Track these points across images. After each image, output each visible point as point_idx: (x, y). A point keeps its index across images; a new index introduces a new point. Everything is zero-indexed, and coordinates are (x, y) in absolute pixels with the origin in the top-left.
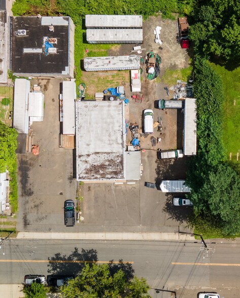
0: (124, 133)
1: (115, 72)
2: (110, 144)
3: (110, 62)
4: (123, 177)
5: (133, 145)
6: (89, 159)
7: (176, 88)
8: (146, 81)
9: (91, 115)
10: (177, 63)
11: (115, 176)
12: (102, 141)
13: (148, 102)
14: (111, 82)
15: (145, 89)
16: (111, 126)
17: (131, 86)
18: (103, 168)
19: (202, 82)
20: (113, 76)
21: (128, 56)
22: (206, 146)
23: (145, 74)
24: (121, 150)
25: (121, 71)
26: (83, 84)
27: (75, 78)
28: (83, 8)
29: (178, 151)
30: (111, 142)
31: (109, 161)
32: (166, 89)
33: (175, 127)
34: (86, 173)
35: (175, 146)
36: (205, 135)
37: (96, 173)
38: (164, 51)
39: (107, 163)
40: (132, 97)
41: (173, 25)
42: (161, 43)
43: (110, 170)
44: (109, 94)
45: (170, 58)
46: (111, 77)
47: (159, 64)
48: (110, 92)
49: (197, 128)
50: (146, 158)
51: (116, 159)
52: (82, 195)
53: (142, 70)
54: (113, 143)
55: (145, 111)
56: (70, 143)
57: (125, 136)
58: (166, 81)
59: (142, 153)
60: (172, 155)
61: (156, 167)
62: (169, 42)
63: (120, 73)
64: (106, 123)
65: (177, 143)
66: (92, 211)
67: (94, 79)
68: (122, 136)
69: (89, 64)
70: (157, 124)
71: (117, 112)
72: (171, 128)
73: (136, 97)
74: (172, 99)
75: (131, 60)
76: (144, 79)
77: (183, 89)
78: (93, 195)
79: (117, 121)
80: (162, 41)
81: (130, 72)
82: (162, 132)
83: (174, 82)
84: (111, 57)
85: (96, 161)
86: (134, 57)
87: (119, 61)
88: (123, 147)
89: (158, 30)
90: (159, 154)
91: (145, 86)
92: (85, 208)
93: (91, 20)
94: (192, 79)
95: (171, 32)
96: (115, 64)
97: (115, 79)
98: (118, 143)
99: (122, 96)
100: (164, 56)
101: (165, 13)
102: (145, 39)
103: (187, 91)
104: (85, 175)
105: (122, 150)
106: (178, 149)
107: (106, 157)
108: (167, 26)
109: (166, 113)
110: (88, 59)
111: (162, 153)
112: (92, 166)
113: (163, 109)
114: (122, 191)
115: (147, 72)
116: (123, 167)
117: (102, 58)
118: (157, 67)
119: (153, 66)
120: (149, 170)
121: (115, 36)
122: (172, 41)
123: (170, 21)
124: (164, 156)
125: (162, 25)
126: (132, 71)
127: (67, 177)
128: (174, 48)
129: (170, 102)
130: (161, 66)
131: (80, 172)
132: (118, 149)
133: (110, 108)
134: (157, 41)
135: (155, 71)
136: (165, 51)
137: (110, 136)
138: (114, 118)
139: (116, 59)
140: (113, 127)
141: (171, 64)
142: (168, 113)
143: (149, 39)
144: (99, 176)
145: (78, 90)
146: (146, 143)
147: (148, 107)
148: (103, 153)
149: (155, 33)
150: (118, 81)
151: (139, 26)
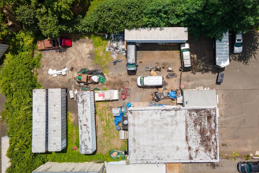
0: (164, 108)
1: (97, 117)
2: (177, 124)
3: (85, 125)
4: (215, 110)
5: (176, 98)
6: (194, 147)
7: (115, 53)
8: (107, 85)
9: (144, 146)
10: (88, 52)
11: (213, 118)
12: (173, 133)
13: (130, 82)
14: (108, 122)
15: (116, 86)
16: (156, 123)
17: (113, 101)
18: (204, 131)
19: (106, 21)
20: (102, 120)
21: (79, 105)
22: (178, 16)
23: (100, 86)
24: (184, 112)
25: (97, 111)
26: (111, 152)
27: (104, 162)
28: (25, 155)
29: (182, 48)
30: (174, 122)
31: (196, 125)
32: (115, 63)
33: (156, 53)
34: (210, 151)
35: (176, 53)
36: (165, 18)
37: (210, 140)
38: (75, 66)
39: (198, 127)
40: (124, 99)
41: (47, 56)
42: (66, 69)
43: (206, 124)
44: (121, 125)
45: (82, 59)
46: (103, 122)
47: (89, 71)
48: (119, 123)
49: (157, 26)
50: (190, 84)
51: (193, 117)
52: (231, 153)
53: (95, 89)
54: (176, 121)
55: (139, 84)
56: (175, 168)
57: (167, 107)
58: (107, 63)
59: (185, 88)
60: (187, 55)
61: (200, 73)
62: (65, 61)
63: (98, 113)
64: (152, 129)
65: (172, 50)
66: (250, 141)
67: (106, 140)
68: (167, 110)
69: (87, 148)
70: (153, 72)
71: (141, 116)
72: (157, 57)
73: (124, 94)
74: (126, 56)
75: (83, 102)
76: (105, 86)
77: (115, 45)
78: (231, 141)
79: (151, 116)
80: (64, 68)
81: (97, 101)
82: (161, 66)
83: (108, 54)
84: (80, 124)
85: (196, 139)
86: (80, 98)
87: (84, 115)
88: (180, 109)
89: (53, 72)
90: (186, 69)
91: (113, 86)
92: (246, 149)
93: (38, 147)
94: (104, 36)
95: (55, 59)
96: (87, 120)
97: (104, 117)
98: (176, 115)
99: (123, 110)
100: (80, 65)
101: (34, 65)
102: (62, 86)
103: (118, 40)
104: (212, 152)
105: (183, 110)
106: (180, 49)
107: (191, 128)
108: (48, 62)
109: (141, 62)
110: (81, 149)
111: (185, 66)
112: (202, 144)
113: (137, 66)
114: (227, 109)
115: (97, 83)
116: (202, 109)
117: (80, 134)
118: (92, 73)
119: (90, 77)
120: (203, 81)
121: (56, 119)
122: (64, 57)
123: (43, 60)
124: (188, 63)
125: (47, 68)
126: (97, 99)
127: (212, 170)
128: (71, 55)
129: (129, 58)
130: (91, 69)
131: (209, 158)
132: (182, 115)
133: (136, 124)
134: (64, 73)
135: (96, 75)
136: (75, 64)
137: (167, 124)
138: (148, 120)
139: (82, 117)
140: (157, 121)
141: (89, 58)
142: (141, 60)
143: (62, 82)
144: (213, 137)
145: (117, 159)
146: (173, 84)
147: (135, 82)
148: (187, 132)
149: (56, 75)
150: (107, 115)
151: (45, 93)
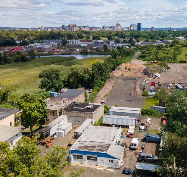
10: (158, 129)
12: (99, 138)
39: (97, 146)
43: (98, 149)
98: (110, 140)
104: (77, 149)
116: (108, 149)
130: (148, 129)
132: (108, 142)
148: (97, 142)
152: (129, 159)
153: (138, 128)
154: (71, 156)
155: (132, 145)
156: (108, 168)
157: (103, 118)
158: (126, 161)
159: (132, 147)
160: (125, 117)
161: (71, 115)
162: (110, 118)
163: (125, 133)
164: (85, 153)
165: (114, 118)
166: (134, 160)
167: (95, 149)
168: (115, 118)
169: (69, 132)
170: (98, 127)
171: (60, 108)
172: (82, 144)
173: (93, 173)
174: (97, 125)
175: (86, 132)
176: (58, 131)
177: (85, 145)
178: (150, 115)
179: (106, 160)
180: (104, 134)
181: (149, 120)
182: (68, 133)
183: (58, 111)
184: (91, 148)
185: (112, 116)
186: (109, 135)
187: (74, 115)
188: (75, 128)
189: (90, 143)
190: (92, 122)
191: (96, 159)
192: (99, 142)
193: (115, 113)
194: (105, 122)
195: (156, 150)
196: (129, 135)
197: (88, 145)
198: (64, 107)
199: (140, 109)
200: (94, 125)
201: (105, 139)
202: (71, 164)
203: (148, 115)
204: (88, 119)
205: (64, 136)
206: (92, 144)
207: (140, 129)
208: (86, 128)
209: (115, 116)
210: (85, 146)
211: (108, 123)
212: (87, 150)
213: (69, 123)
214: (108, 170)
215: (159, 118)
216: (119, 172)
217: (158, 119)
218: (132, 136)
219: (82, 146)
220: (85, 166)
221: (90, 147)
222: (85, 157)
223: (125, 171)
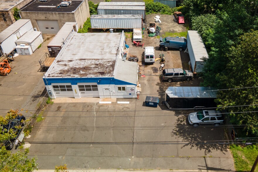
6: (71, 63)
8: (147, 38)
10: (175, 30)
11: (100, 76)
12: (92, 52)
15: (146, 41)
18: (86, 69)
23: (146, 35)
29: (187, 71)
31: (96, 64)
37: (74, 73)
39: (93, 66)
43: (96, 71)
45: (169, 28)
51: (106, 63)
54: (105, 54)
61: (158, 89)
62: (167, 22)
70: (159, 59)
78: (62, 115)
79: (114, 42)
85: (79, 65)
88: (117, 56)
95: (168, 18)
98: (112, 54)
100: (164, 27)
104: (58, 75)
105: (115, 58)
107: (94, 62)
108: (165, 16)
109: (168, 53)
114: (108, 111)
116: (114, 69)
119: (154, 27)
122: (170, 22)
128: (172, 24)
130: (161, 31)
131: (52, 73)
132: (110, 57)
138: (111, 40)
141: (170, 31)
148: (90, 59)
152: (147, 80)
153: (146, 31)
154: (50, 88)
155: (148, 57)
156: (118, 99)
157: (92, 20)
158: (144, 83)
159: (147, 60)
160: (126, 16)
161: (37, 18)
162: (102, 19)
163: (129, 39)
164: (74, 81)
165: (108, 19)
166: (154, 80)
167: (91, 71)
168: (110, 19)
169: (40, 46)
170: (86, 34)
171: (13, 7)
172: (66, 65)
173: (95, 113)
174: (83, 32)
175: (68, 43)
176: (18, 47)
177: (71, 66)
178: (157, 12)
179: (113, 88)
180: (99, 44)
181: (158, 18)
182: (38, 48)
183: (10, 13)
184: (83, 71)
185: (105, 16)
186: (108, 45)
187: (41, 19)
188: (48, 39)
189: (79, 62)
190: (74, 27)
191: (95, 88)
192: (94, 59)
193: (107, 12)
194: (96, 25)
195: (182, 60)
196: (136, 42)
197: (77, 67)
198: (21, 6)
199: (143, 4)
200: (79, 32)
201: (103, 53)
202: (53, 100)
203: (155, 11)
204: (67, 23)
205: (31, 53)
206: (83, 64)
207: (149, 32)
208: (68, 38)
209: (110, 16)
210: (71, 69)
211: (100, 28)
212: (77, 76)
213: (37, 32)
214: (118, 102)
215: (170, 14)
216: (137, 104)
217: (170, 16)
218: (141, 44)
219: (66, 68)
220: (79, 102)
221: (80, 69)
222: (75, 87)
223: (149, 102)
